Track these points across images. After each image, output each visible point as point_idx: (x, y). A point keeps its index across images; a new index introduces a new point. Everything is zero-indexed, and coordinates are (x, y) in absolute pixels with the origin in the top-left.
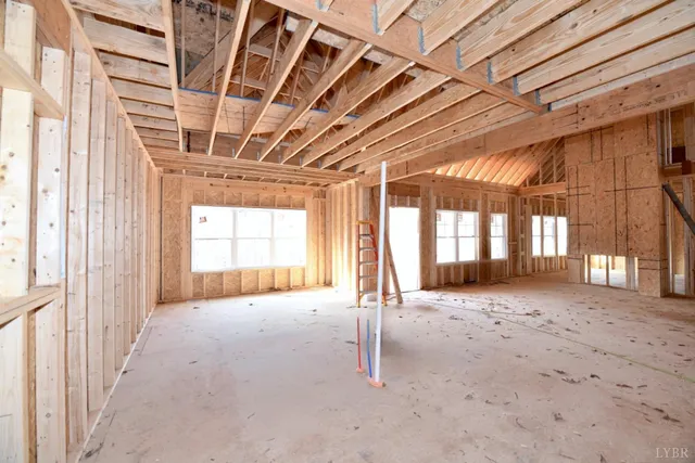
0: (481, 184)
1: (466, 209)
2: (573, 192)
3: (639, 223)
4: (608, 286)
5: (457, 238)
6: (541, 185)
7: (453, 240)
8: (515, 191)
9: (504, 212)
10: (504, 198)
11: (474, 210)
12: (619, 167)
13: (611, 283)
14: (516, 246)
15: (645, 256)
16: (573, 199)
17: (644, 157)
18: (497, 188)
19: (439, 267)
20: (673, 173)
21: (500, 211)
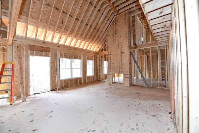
0: (83, 50)
1: (76, 58)
2: (109, 53)
3: (124, 63)
4: (119, 83)
5: (71, 69)
6: (103, 51)
7: (70, 70)
8: (97, 53)
9: (93, 60)
10: (93, 55)
11: (80, 58)
12: (120, 45)
13: (120, 82)
14: (97, 71)
15: (126, 74)
16: (109, 55)
17: (125, 42)
18: (89, 52)
19: (62, 81)
20: (133, 48)
21: (91, 59)
